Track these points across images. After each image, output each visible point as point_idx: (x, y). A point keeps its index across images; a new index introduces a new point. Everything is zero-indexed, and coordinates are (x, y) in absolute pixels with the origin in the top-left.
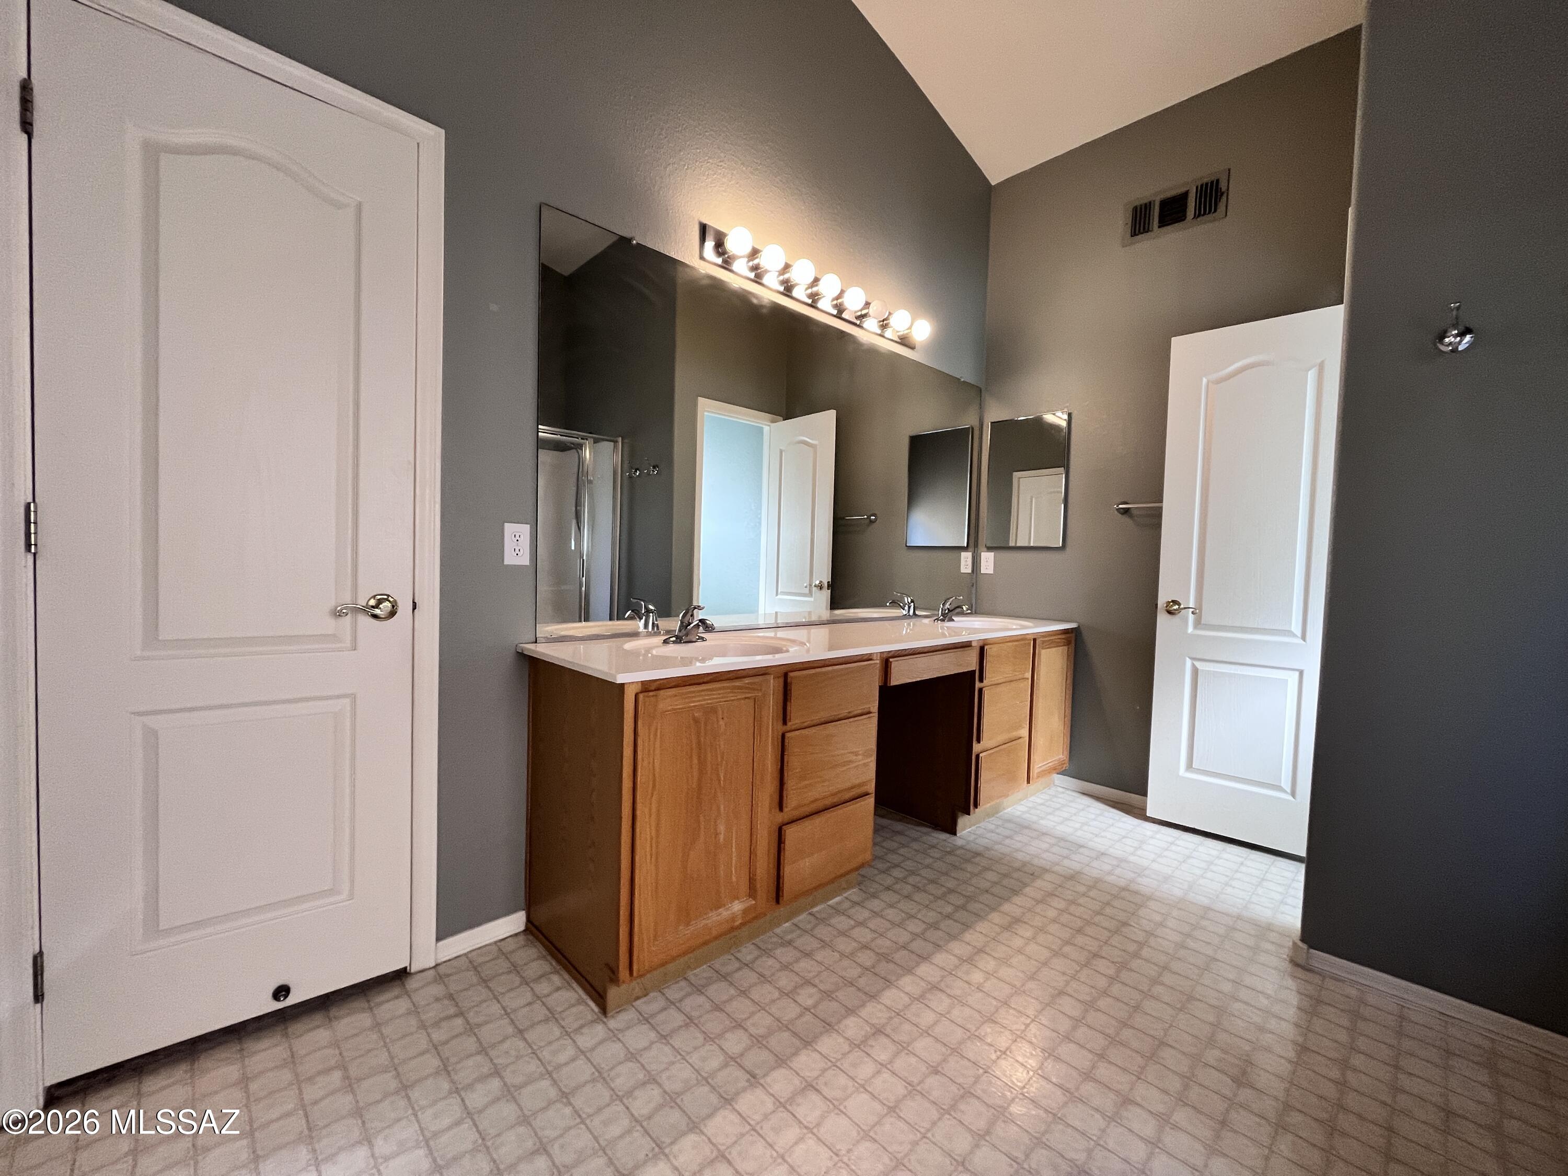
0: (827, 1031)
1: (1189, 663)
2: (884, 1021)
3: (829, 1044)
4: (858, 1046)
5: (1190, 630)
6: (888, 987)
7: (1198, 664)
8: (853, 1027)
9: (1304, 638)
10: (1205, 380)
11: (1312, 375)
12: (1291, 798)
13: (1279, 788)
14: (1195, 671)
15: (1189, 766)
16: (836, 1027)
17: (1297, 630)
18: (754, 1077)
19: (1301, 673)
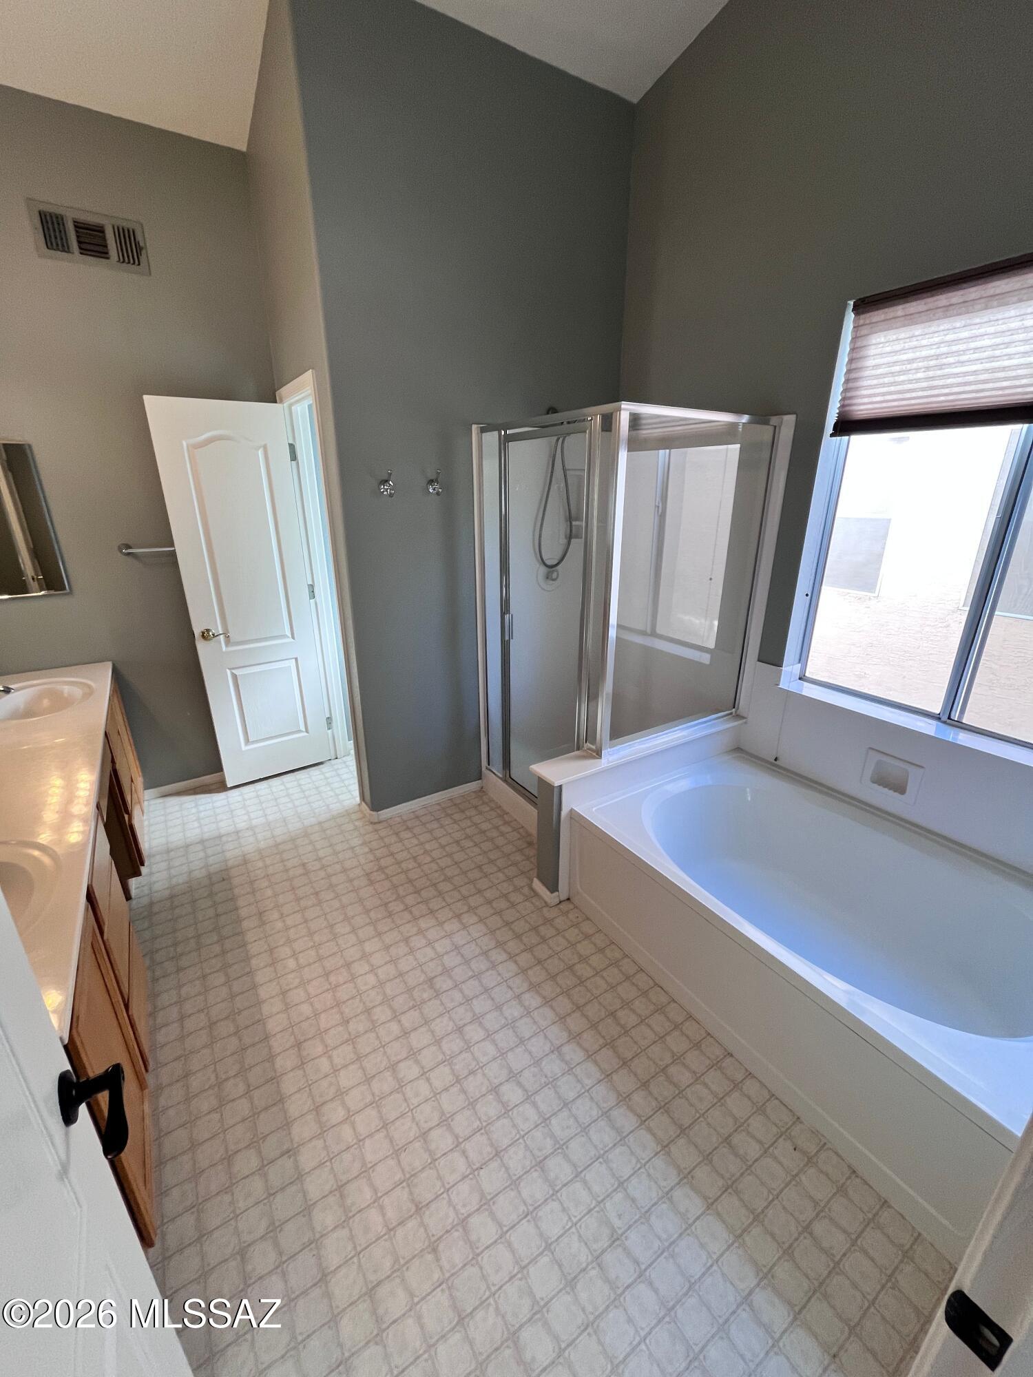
0: (278, 1083)
1: (228, 671)
2: (292, 1039)
3: (289, 1085)
4: (303, 1063)
5: (224, 648)
6: (264, 1024)
7: (233, 671)
8: (285, 1062)
9: (293, 638)
10: (185, 444)
11: (260, 453)
12: (306, 734)
13: (300, 731)
14: (235, 677)
15: (247, 741)
16: (278, 1075)
17: (288, 633)
18: (288, 1151)
19: (296, 659)
